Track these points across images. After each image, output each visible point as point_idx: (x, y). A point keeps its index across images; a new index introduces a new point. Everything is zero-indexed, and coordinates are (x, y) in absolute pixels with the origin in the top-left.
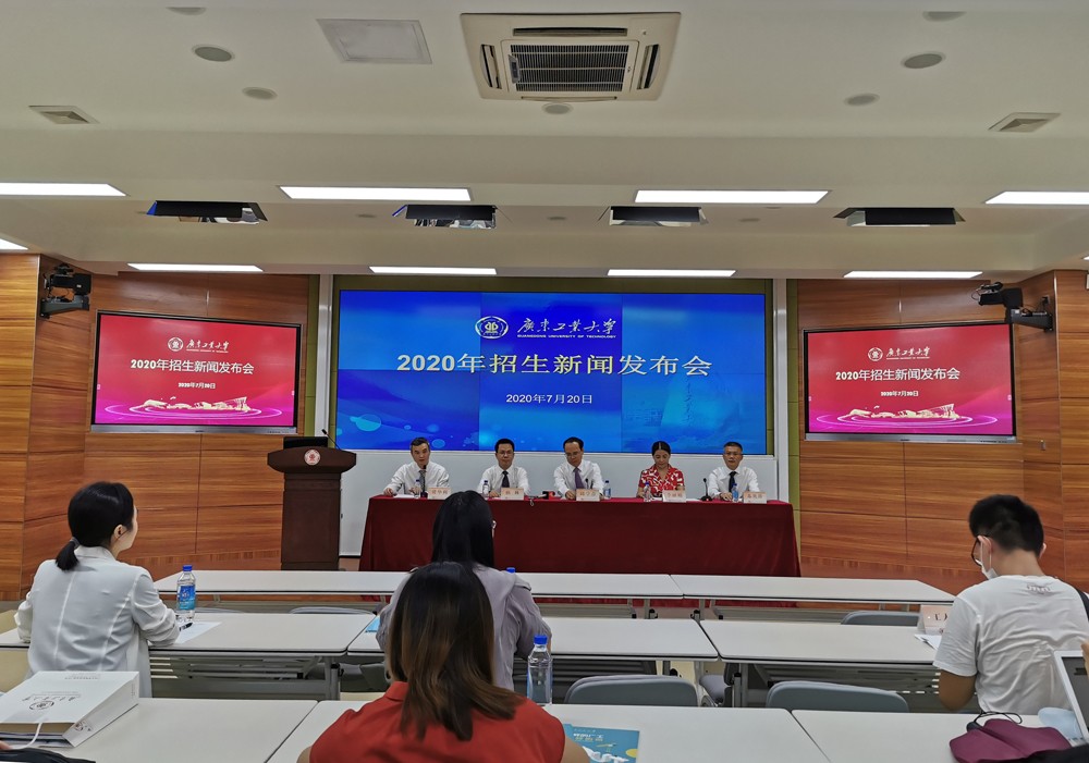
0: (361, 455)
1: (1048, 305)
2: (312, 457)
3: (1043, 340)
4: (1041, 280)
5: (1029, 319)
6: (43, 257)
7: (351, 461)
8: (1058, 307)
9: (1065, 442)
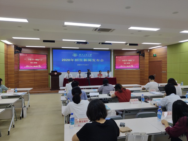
0: (62, 73)
1: (144, 54)
2: (56, 73)
3: (143, 58)
4: (143, 50)
5: (142, 55)
6: (15, 45)
7: (61, 74)
8: (145, 54)
9: (145, 69)
